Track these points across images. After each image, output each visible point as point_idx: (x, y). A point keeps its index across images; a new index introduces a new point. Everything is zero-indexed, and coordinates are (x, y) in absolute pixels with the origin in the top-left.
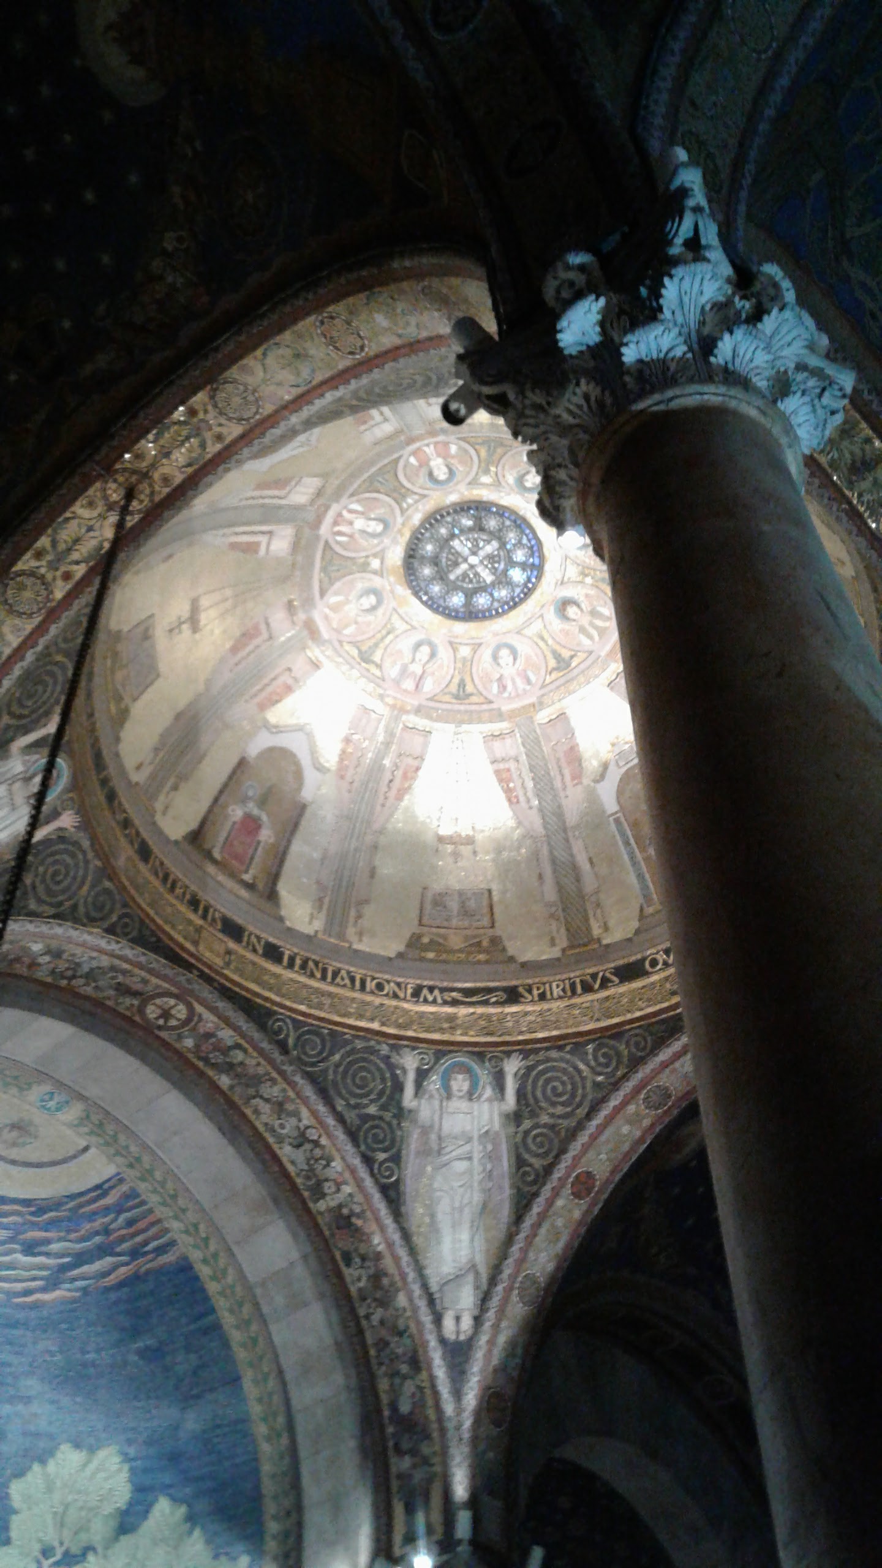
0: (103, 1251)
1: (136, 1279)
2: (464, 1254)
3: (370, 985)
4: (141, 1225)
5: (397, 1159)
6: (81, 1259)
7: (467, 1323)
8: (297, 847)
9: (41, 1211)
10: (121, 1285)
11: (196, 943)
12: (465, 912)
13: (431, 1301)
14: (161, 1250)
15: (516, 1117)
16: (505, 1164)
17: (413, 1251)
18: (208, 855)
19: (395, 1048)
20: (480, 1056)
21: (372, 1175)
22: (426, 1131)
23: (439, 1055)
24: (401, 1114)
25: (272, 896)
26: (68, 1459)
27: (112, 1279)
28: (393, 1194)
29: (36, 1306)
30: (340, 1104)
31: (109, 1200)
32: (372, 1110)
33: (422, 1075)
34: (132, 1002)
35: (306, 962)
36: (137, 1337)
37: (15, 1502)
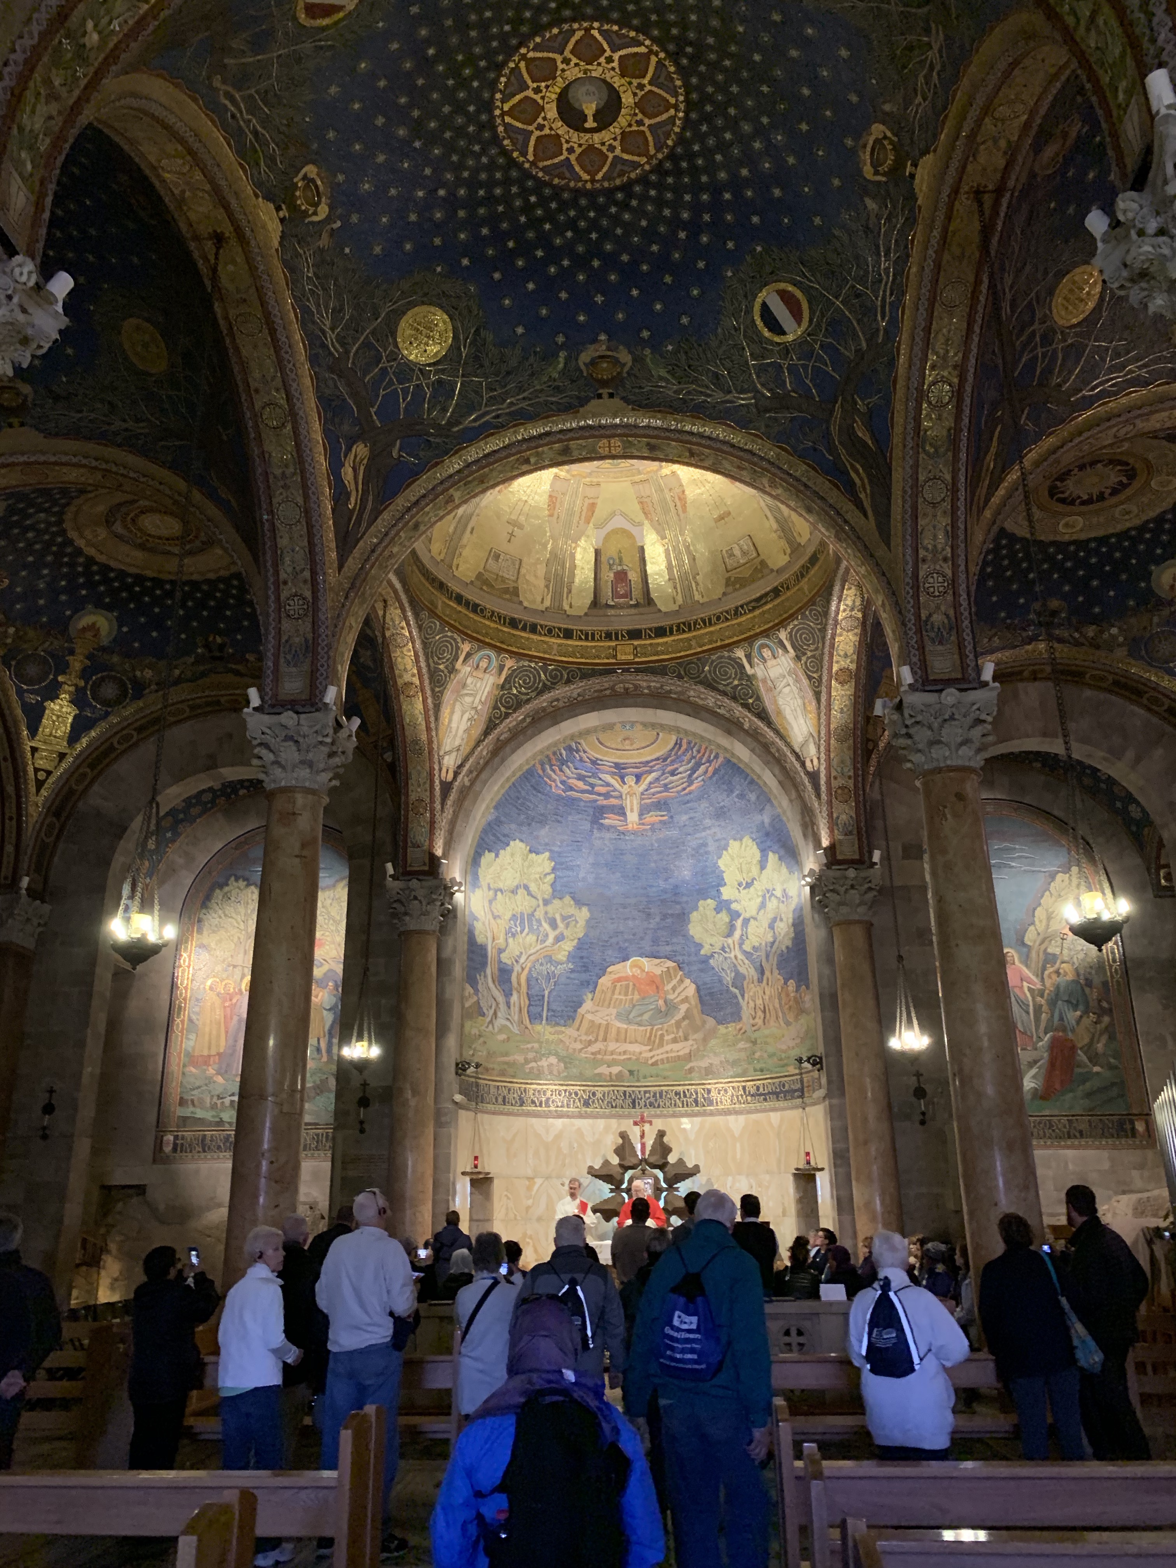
0: (698, 765)
1: (716, 772)
2: (805, 730)
3: (714, 620)
4: (703, 750)
5: (758, 699)
6: (694, 770)
7: (816, 762)
8: (650, 569)
9: (665, 760)
10: (713, 774)
11: (615, 657)
12: (744, 553)
13: (798, 757)
14: (716, 757)
15: (798, 658)
16: (805, 682)
17: (782, 737)
18: (608, 606)
19: (731, 651)
20: (767, 636)
21: (750, 710)
22: (764, 681)
23: (751, 645)
24: (750, 678)
25: (650, 601)
26: (734, 845)
27: (709, 774)
28: (763, 715)
29: (690, 793)
30: (721, 687)
31: (684, 746)
32: (736, 683)
33: (749, 657)
34: (608, 692)
35: (678, 626)
36: (732, 791)
37: (723, 868)
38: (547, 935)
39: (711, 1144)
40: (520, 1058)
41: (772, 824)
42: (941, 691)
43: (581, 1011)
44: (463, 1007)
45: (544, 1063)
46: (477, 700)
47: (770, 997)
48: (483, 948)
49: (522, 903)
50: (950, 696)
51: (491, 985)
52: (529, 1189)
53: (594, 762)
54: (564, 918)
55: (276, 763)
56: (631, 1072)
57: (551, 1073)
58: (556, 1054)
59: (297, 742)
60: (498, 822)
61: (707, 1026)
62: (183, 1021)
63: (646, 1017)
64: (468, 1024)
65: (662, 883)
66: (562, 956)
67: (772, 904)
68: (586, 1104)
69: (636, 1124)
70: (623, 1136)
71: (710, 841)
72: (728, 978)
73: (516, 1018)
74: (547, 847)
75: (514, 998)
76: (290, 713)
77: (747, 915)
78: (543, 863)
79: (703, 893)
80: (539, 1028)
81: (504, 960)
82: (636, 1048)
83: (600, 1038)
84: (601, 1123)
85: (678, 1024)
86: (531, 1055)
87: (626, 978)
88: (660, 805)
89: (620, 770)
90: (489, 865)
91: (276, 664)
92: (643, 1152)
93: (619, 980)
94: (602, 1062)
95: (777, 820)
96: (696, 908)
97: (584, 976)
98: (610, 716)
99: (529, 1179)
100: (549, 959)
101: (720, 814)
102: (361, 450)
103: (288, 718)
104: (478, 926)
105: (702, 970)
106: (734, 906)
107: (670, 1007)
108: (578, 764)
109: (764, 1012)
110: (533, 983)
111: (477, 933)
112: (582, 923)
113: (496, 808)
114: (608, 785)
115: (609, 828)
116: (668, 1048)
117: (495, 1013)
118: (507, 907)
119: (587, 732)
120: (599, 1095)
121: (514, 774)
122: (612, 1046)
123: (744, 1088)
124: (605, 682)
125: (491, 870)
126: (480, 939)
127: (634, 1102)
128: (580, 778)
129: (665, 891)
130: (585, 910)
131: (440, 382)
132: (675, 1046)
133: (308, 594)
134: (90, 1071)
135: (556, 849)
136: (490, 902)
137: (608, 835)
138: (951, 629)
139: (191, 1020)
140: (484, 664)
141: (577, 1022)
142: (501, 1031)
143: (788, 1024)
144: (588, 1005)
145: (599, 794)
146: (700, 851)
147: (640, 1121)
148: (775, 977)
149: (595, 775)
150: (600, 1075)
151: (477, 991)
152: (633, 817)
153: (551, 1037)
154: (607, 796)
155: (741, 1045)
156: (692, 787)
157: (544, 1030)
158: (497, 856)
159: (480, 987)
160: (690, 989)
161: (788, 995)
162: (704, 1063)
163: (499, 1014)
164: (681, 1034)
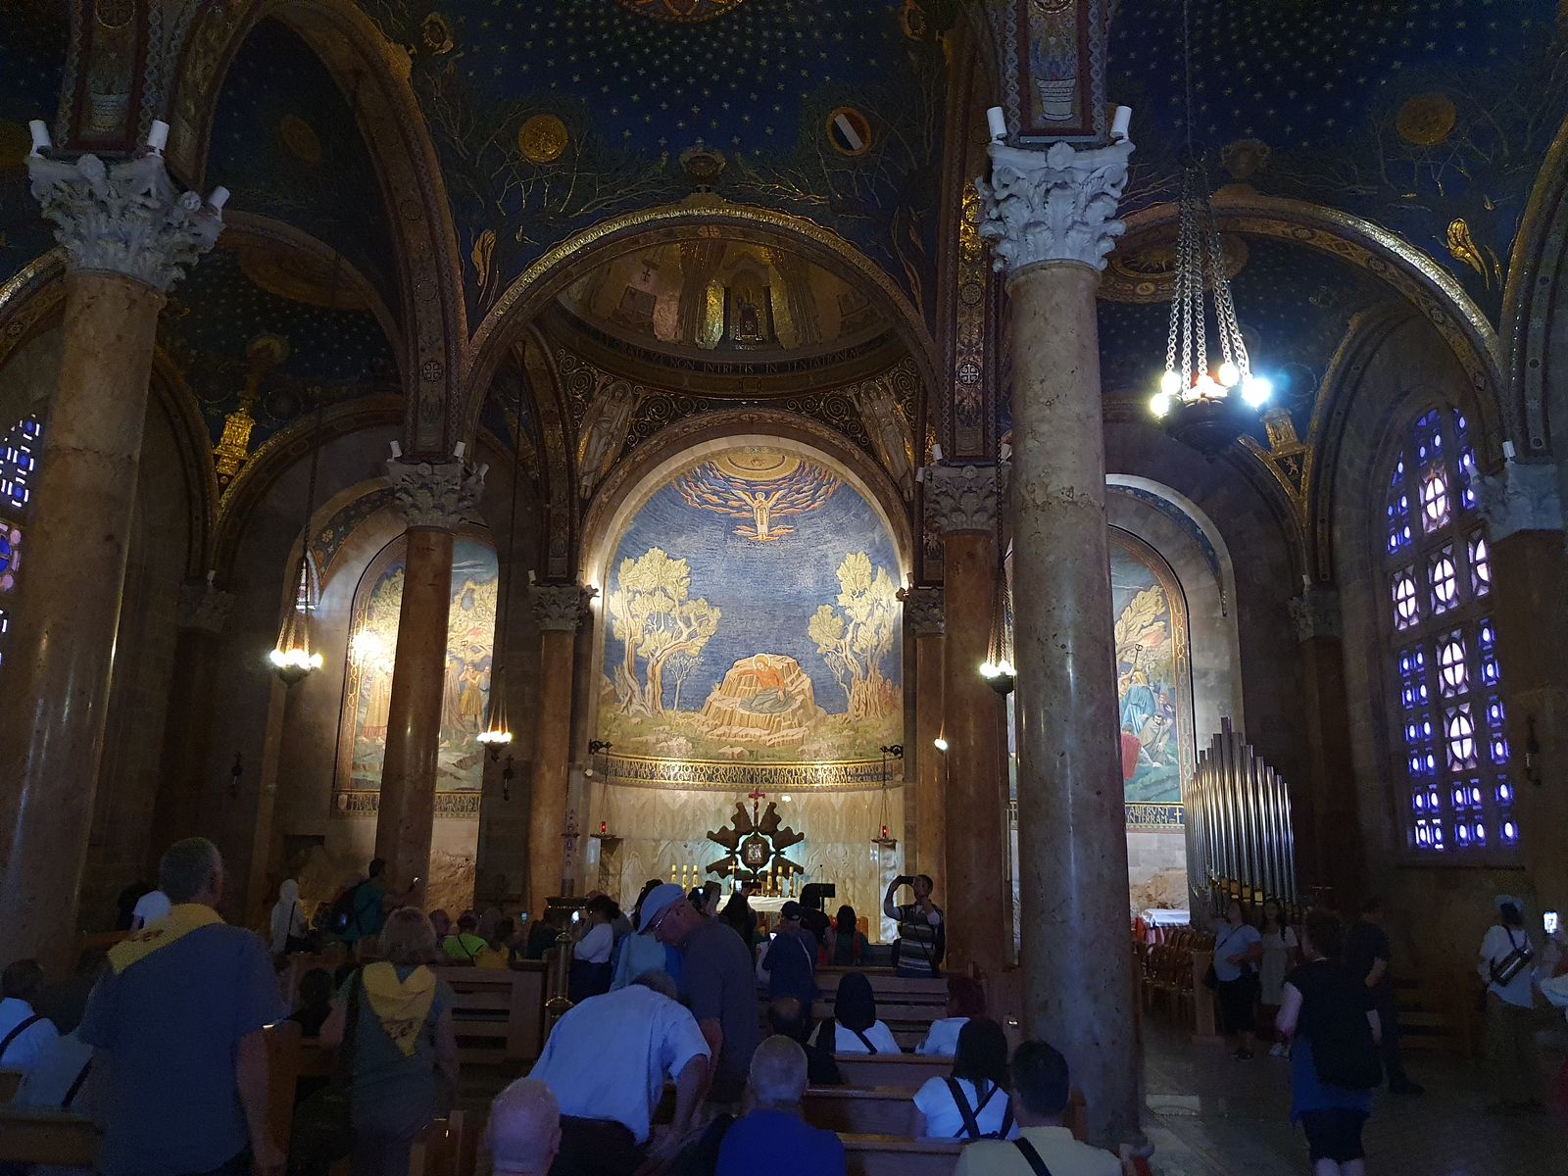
0: (820, 486)
2: (904, 465)
3: (829, 359)
4: (823, 474)
5: (865, 434)
6: (816, 489)
7: (912, 493)
8: (775, 308)
9: (791, 479)
10: (833, 494)
11: (741, 389)
12: (857, 301)
13: (897, 488)
14: (835, 480)
15: (899, 400)
16: (904, 422)
17: (885, 470)
18: (736, 342)
19: (843, 390)
20: (873, 379)
21: (858, 444)
22: (870, 418)
23: (860, 386)
24: (859, 415)
26: (850, 558)
27: (830, 494)
28: (870, 449)
29: (814, 509)
30: (834, 422)
31: (807, 469)
32: (847, 418)
33: (857, 396)
34: (735, 420)
35: (798, 363)
36: (849, 511)
37: (840, 578)
38: (682, 632)
39: (815, 816)
40: (652, 739)
41: (881, 542)
42: (962, 467)
43: (709, 699)
44: (599, 695)
45: (674, 743)
46: (614, 425)
47: (872, 693)
48: (621, 643)
49: (660, 603)
50: (969, 472)
51: (627, 675)
52: (655, 848)
53: (727, 479)
54: (697, 618)
55: (413, 506)
56: (751, 752)
57: (680, 750)
58: (687, 737)
59: (431, 490)
60: (637, 531)
61: (819, 715)
62: (355, 696)
63: (767, 705)
64: (603, 710)
65: (787, 589)
66: (694, 651)
67: (879, 612)
68: (710, 779)
69: (750, 796)
70: (740, 806)
71: (830, 554)
72: (839, 674)
73: (650, 704)
74: (684, 554)
75: (649, 685)
76: (426, 465)
77: (859, 621)
78: (679, 568)
79: (822, 599)
80: (670, 713)
81: (640, 654)
82: (757, 732)
83: (725, 723)
84: (722, 795)
85: (794, 713)
86: (662, 736)
87: (751, 672)
88: (787, 519)
89: (751, 487)
90: (629, 570)
91: (415, 420)
92: (756, 821)
93: (744, 673)
94: (726, 744)
95: (884, 538)
96: (816, 612)
97: (713, 669)
98: (739, 441)
99: (654, 840)
100: (683, 653)
101: (839, 529)
102: (489, 237)
103: (424, 469)
104: (616, 624)
105: (817, 667)
106: (847, 612)
107: (789, 698)
108: (712, 481)
109: (866, 705)
110: (667, 674)
111: (614, 630)
112: (714, 622)
113: (634, 519)
114: (741, 499)
115: (741, 538)
116: (784, 733)
117: (630, 700)
118: (643, 607)
119: (720, 453)
120: (722, 771)
121: (651, 490)
122: (735, 730)
123: (846, 769)
124: (733, 413)
125: (630, 575)
126: (618, 636)
127: (752, 778)
128: (715, 493)
129: (790, 595)
130: (717, 610)
131: (558, 177)
132: (791, 732)
133: (442, 361)
134: (271, 741)
135: (693, 556)
136: (629, 603)
137: (740, 545)
138: (978, 414)
139: (362, 695)
140: (618, 394)
141: (705, 709)
142: (635, 715)
143: (884, 716)
144: (716, 694)
145: (732, 508)
146: (821, 563)
147: (755, 795)
148: (876, 675)
149: (727, 491)
150: (724, 754)
151: (613, 681)
152: (763, 529)
153: (681, 721)
154: (739, 509)
155: (845, 733)
156: (816, 505)
157: (675, 715)
158: (636, 562)
159: (616, 678)
160: (806, 683)
161: (885, 691)
162: (816, 746)
163: (634, 700)
164: (796, 721)
